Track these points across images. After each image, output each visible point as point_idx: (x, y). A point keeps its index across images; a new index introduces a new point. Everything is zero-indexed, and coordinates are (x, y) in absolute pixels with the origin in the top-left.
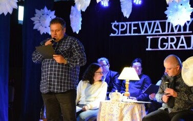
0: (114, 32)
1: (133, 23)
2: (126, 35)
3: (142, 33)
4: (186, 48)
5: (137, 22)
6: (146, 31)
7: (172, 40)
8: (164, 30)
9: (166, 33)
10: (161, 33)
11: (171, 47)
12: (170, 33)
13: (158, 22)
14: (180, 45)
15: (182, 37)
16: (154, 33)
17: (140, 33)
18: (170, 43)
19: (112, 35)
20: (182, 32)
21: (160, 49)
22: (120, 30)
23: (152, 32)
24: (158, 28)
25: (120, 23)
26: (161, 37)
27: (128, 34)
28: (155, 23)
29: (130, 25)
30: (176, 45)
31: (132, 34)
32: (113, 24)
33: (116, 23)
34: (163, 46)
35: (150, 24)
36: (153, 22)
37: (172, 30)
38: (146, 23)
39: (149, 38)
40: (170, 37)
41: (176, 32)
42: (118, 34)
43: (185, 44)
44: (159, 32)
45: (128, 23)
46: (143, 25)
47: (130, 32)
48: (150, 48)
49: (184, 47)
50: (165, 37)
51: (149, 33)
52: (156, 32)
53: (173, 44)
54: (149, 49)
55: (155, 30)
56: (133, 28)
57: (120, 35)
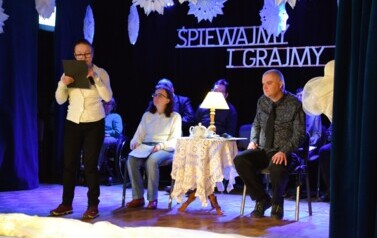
0: (182, 43)
1: (208, 30)
2: (198, 46)
3: (221, 44)
4: (280, 65)
5: (213, 29)
6: (226, 42)
7: (262, 54)
8: (250, 41)
9: (253, 44)
10: (247, 44)
11: (261, 63)
12: (258, 44)
13: (242, 29)
14: (272, 60)
15: (275, 50)
16: (237, 45)
17: (218, 44)
18: (258, 58)
19: (178, 46)
20: (275, 43)
21: (246, 66)
22: (190, 39)
23: (234, 43)
24: (242, 37)
25: (190, 30)
26: (247, 50)
27: (201, 45)
28: (238, 31)
29: (204, 32)
30: (267, 61)
31: (207, 45)
32: (180, 31)
33: (184, 30)
34: (249, 62)
35: (231, 32)
36: (235, 29)
37: (262, 41)
38: (226, 30)
39: (231, 51)
40: (258, 50)
41: (267, 43)
42: (187, 45)
43: (279, 60)
44: (244, 42)
45: (201, 30)
46: (222, 32)
47: (204, 43)
48: (233, 64)
49: (277, 63)
50: (252, 50)
51: (231, 44)
52: (240, 43)
53: (262, 59)
54: (230, 66)
55: (239, 40)
56: (208, 37)
57: (189, 46)
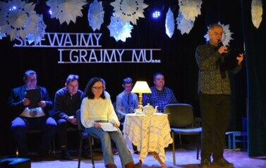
0: (19, 43)
2: (33, 46)
3: (52, 45)
4: (97, 62)
5: (45, 33)
6: (56, 43)
7: (83, 53)
8: (75, 44)
9: (77, 46)
10: (72, 46)
11: (83, 60)
12: (81, 46)
13: (68, 35)
14: (91, 58)
15: (93, 51)
16: (64, 46)
17: (50, 45)
18: (81, 56)
19: (16, 45)
20: (93, 46)
22: (25, 40)
24: (68, 40)
26: (72, 50)
27: (35, 45)
28: (65, 36)
30: (87, 58)
31: (41, 46)
34: (75, 59)
35: (60, 36)
36: (63, 34)
37: (83, 44)
38: (56, 35)
39: (61, 51)
40: (81, 50)
41: (87, 45)
42: (24, 44)
43: (95, 58)
44: (70, 44)
48: (63, 60)
49: (94, 60)
50: (77, 50)
51: (60, 45)
52: (67, 44)
53: (84, 57)
54: (61, 62)
55: (66, 42)
56: (41, 40)
57: (25, 46)
